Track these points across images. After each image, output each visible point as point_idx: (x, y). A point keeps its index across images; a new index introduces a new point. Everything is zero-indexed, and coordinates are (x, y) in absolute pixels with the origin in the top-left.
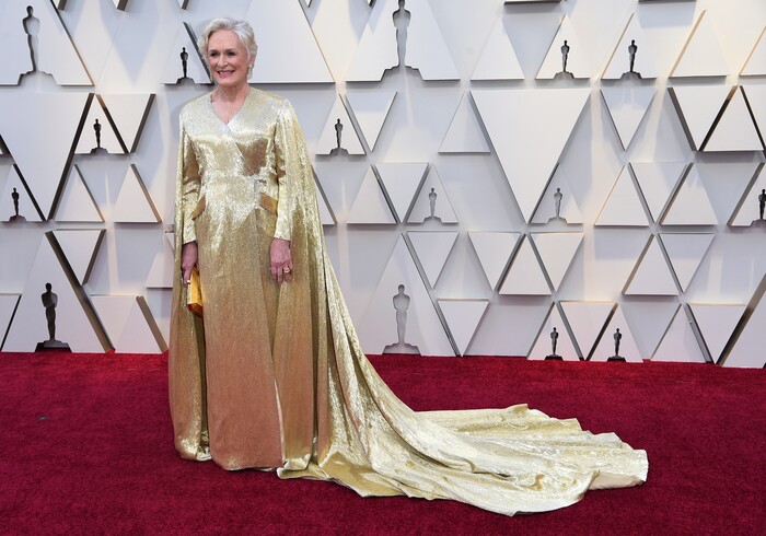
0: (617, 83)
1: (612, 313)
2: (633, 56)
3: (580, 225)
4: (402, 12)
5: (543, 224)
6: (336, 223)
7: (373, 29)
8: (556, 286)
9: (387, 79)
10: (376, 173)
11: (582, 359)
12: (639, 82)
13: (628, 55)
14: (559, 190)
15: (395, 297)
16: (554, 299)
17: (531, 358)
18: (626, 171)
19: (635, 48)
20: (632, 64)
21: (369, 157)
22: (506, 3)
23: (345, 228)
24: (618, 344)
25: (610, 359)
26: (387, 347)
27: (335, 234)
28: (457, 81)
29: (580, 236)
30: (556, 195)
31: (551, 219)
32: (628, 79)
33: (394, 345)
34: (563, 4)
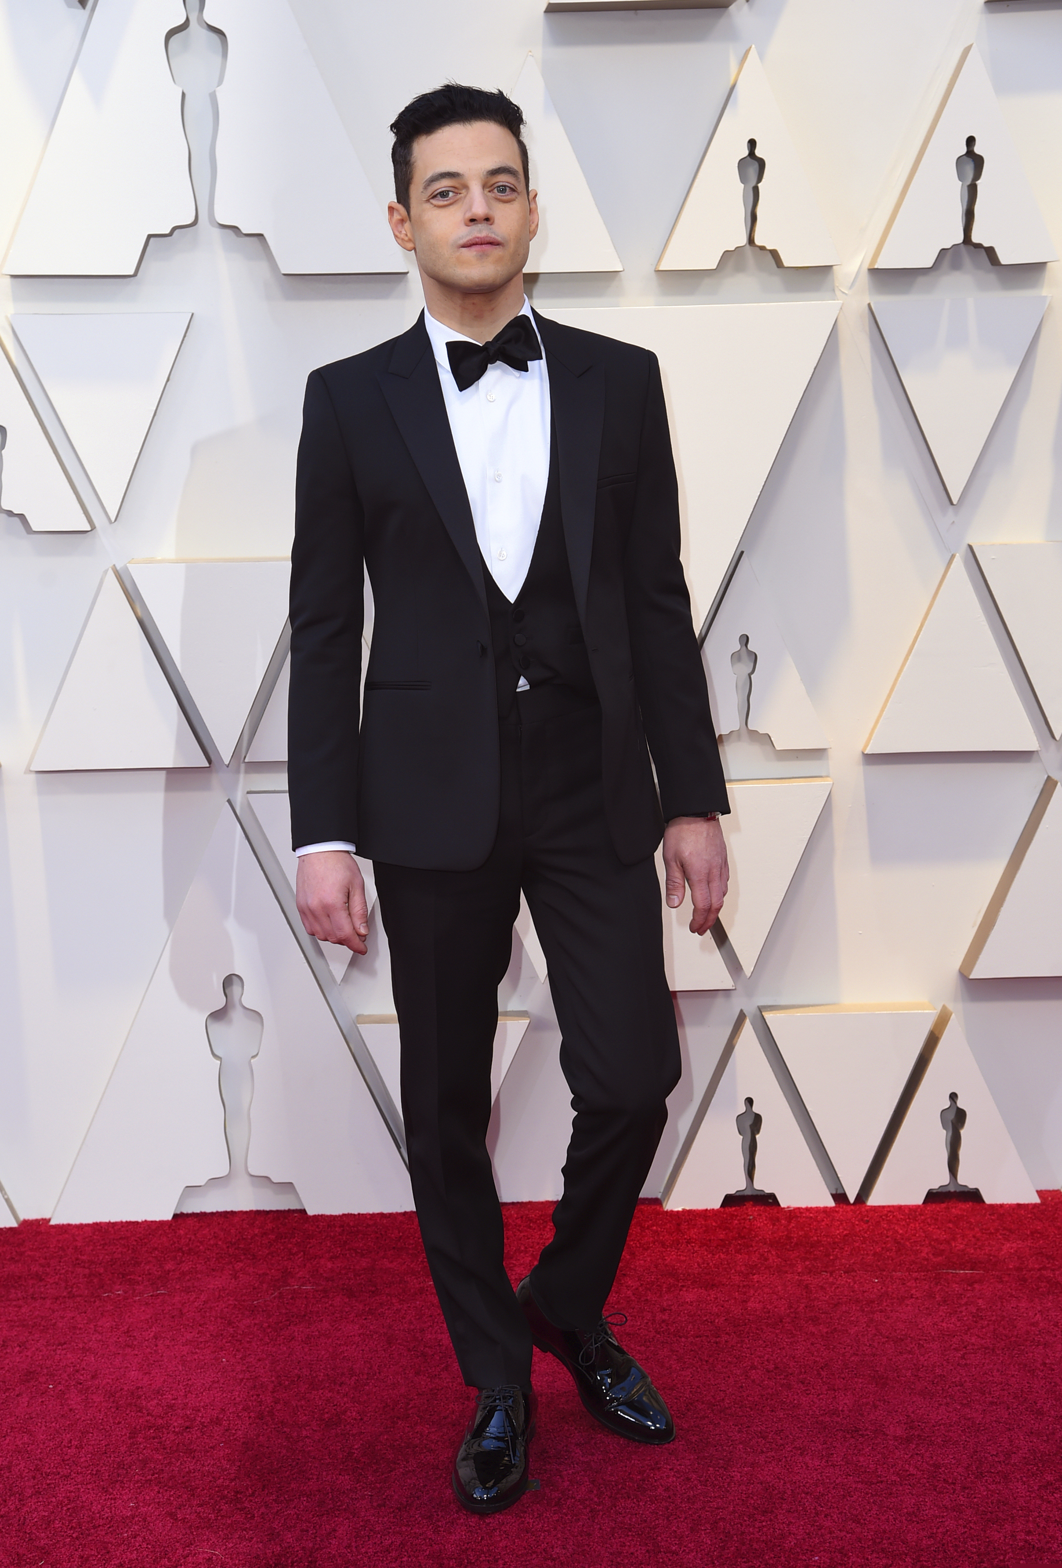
0: (921, 280)
1: (932, 1042)
2: (972, 191)
4: (198, 33)
9: (155, 267)
10: (132, 596)
11: (840, 1197)
12: (992, 277)
13: (955, 189)
15: (212, 1016)
17: (676, 1204)
18: (959, 569)
19: (978, 162)
20: (969, 216)
21: (105, 536)
22: (552, 9)
23: (29, 783)
24: (954, 1145)
25: (932, 1196)
26: (190, 1191)
29: (819, 789)
30: (736, 657)
32: (956, 265)
33: (214, 1181)
34: (739, 13)
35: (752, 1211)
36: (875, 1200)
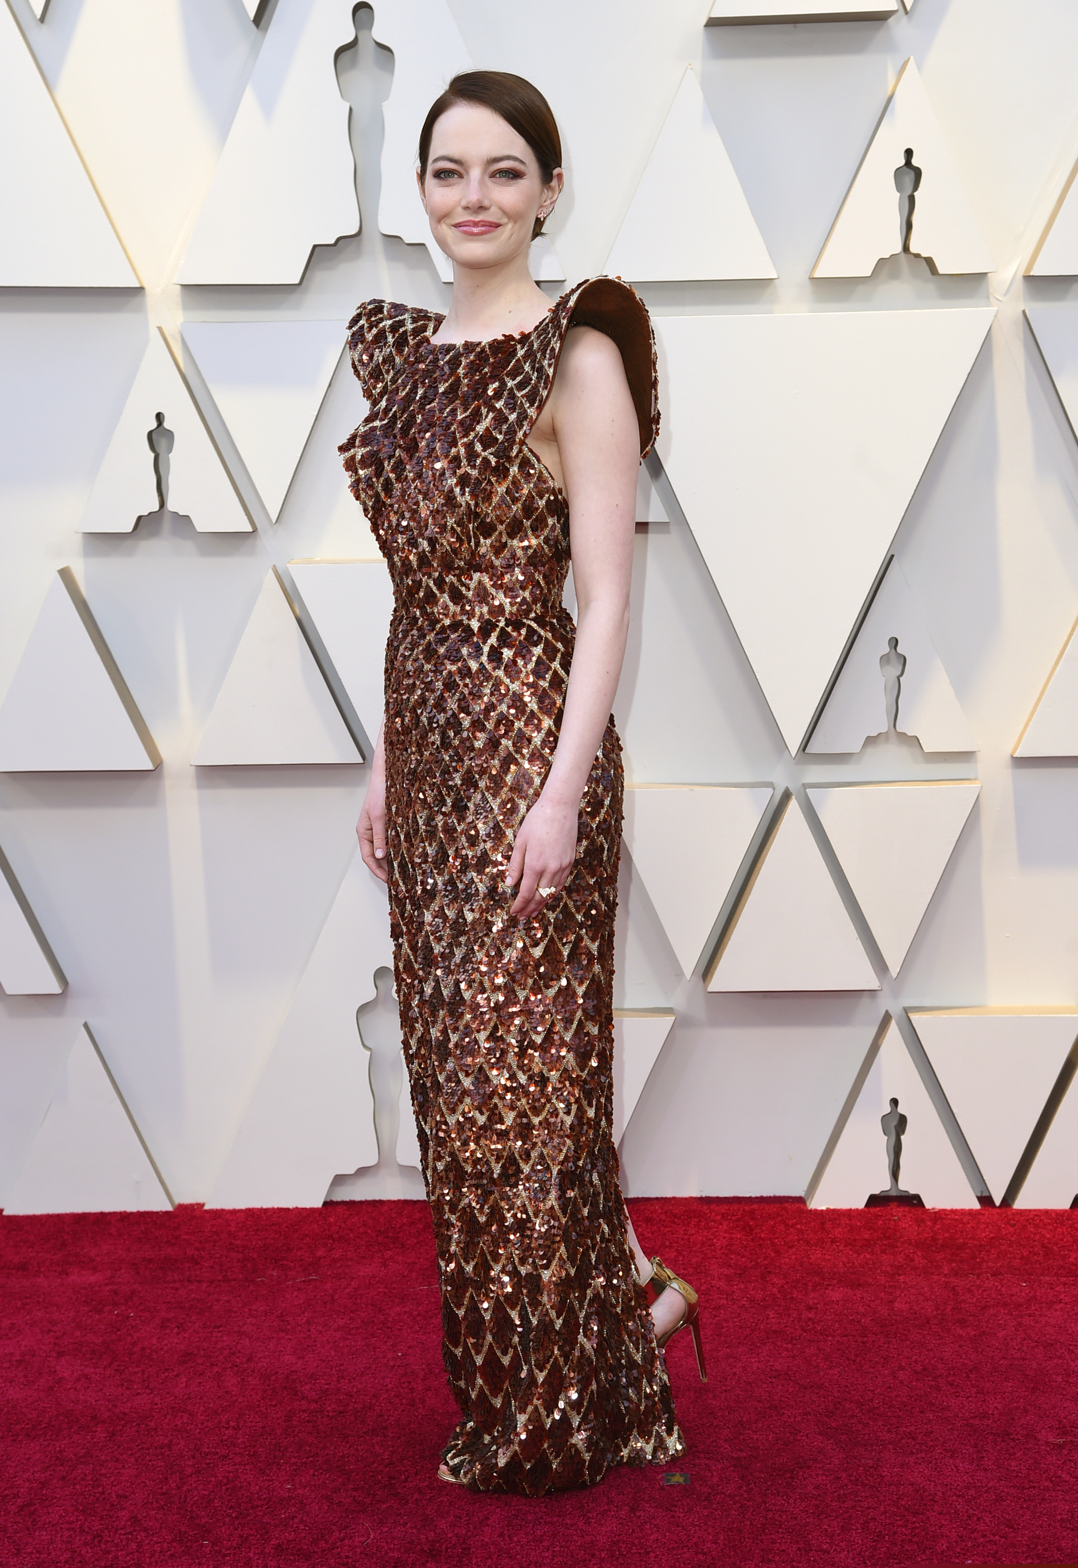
3: (966, 756)
4: (366, 51)
5: (842, 758)
6: (158, 765)
7: (268, 105)
8: (894, 961)
9: (319, 277)
10: (291, 596)
11: (985, 1200)
14: (894, 643)
15: (363, 1010)
16: (886, 1003)
17: (819, 1203)
21: (268, 541)
23: (190, 776)
25: (1076, 1203)
26: (339, 1180)
27: (154, 800)
30: (885, 660)
31: (870, 741)
33: (362, 1172)
34: (897, 25)
35: (897, 1212)
36: (1022, 1202)
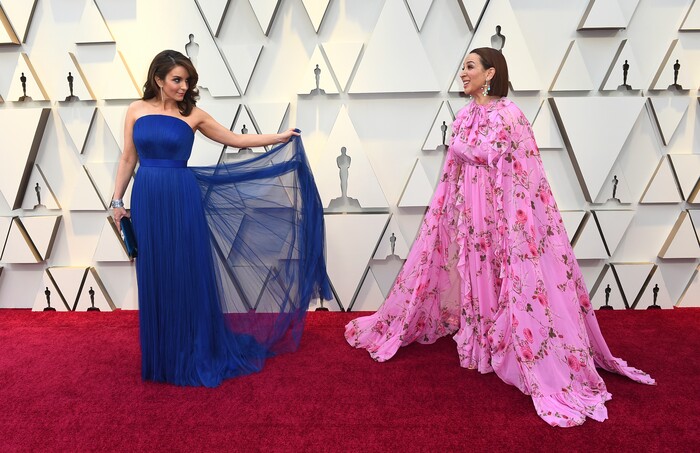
1: (652, 272)
2: (677, 73)
3: (629, 204)
8: (612, 252)
11: (627, 308)
13: (673, 71)
14: (615, 176)
24: (655, 296)
28: (537, 92)
30: (613, 181)
31: (609, 200)
